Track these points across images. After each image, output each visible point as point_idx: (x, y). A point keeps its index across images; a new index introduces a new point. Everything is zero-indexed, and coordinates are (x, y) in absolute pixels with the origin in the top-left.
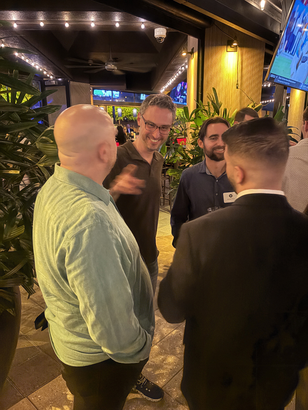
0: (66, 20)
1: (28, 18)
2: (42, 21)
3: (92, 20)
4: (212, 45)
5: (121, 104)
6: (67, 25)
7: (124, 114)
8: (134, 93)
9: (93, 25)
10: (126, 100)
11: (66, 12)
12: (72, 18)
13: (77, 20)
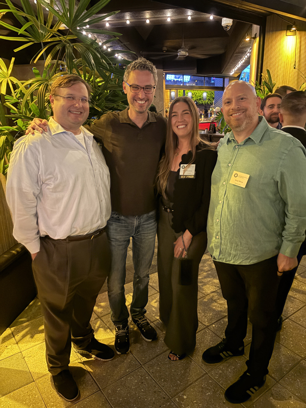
0: (148, 17)
1: (118, 18)
2: (128, 19)
3: (169, 16)
4: (273, 31)
5: (191, 88)
6: (148, 21)
7: (195, 98)
8: (204, 77)
9: (169, 20)
10: (197, 84)
11: (148, 11)
12: (152, 15)
13: (156, 16)
